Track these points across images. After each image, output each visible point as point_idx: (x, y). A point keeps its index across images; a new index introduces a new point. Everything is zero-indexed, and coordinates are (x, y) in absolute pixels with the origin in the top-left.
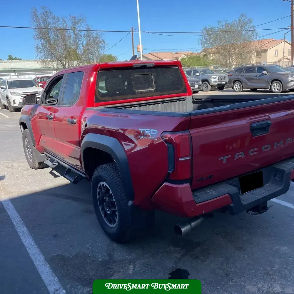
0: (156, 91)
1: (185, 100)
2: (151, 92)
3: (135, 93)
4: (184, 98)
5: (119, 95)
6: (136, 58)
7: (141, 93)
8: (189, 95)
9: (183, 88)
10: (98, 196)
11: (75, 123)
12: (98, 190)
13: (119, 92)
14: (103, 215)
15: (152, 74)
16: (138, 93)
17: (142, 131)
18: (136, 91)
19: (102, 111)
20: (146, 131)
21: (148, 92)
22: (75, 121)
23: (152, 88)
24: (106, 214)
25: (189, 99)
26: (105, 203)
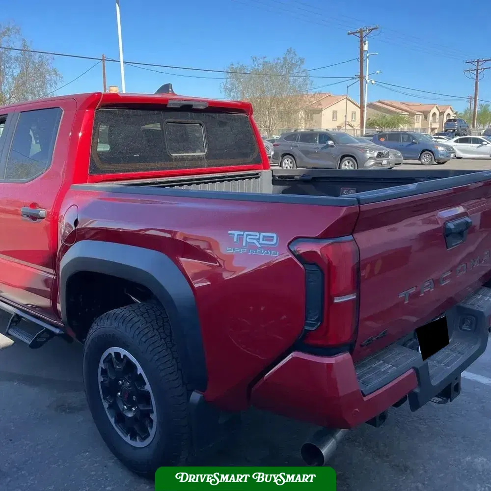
0: (208, 157)
1: (258, 177)
2: (199, 158)
3: (170, 159)
4: (257, 174)
5: (139, 160)
6: (170, 89)
7: (182, 159)
8: (265, 169)
9: (255, 155)
10: (101, 379)
11: (43, 218)
12: (102, 365)
13: (138, 155)
14: (112, 421)
15: (201, 122)
16: (176, 159)
17: (236, 235)
18: (173, 155)
19: (114, 191)
20: (247, 235)
21: (193, 159)
22: (42, 212)
23: (202, 152)
24: (120, 418)
25: (266, 175)
26: (119, 394)
